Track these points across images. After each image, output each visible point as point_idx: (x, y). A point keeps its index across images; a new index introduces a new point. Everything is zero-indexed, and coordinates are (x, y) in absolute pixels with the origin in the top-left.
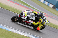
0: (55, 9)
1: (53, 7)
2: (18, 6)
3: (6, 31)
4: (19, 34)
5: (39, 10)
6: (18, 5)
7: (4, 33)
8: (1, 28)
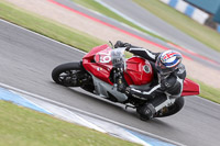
0: (215, 28)
1: (208, 23)
2: (73, 15)
3: (29, 112)
4: (77, 126)
5: (154, 32)
6: (75, 11)
7: (20, 119)
8: (11, 102)
